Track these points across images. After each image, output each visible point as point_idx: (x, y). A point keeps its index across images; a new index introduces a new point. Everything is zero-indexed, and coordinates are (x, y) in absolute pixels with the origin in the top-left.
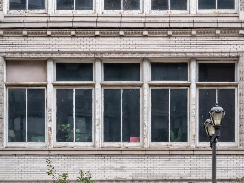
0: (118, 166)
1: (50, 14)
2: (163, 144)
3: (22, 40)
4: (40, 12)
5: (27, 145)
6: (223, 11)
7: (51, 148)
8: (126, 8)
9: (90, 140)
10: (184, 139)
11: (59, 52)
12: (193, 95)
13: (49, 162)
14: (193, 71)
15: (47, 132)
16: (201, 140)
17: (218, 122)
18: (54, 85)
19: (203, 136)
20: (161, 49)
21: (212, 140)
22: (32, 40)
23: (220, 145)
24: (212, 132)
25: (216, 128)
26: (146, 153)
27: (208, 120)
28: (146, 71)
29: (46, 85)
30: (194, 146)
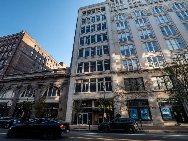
0: (92, 96)
2: (100, 92)
4: (81, 73)
11: (84, 78)
12: (104, 84)
14: (104, 80)
15: (81, 91)
16: (106, 91)
18: (83, 83)
20: (99, 77)
22: (80, 77)
28: (97, 80)
29: (81, 83)
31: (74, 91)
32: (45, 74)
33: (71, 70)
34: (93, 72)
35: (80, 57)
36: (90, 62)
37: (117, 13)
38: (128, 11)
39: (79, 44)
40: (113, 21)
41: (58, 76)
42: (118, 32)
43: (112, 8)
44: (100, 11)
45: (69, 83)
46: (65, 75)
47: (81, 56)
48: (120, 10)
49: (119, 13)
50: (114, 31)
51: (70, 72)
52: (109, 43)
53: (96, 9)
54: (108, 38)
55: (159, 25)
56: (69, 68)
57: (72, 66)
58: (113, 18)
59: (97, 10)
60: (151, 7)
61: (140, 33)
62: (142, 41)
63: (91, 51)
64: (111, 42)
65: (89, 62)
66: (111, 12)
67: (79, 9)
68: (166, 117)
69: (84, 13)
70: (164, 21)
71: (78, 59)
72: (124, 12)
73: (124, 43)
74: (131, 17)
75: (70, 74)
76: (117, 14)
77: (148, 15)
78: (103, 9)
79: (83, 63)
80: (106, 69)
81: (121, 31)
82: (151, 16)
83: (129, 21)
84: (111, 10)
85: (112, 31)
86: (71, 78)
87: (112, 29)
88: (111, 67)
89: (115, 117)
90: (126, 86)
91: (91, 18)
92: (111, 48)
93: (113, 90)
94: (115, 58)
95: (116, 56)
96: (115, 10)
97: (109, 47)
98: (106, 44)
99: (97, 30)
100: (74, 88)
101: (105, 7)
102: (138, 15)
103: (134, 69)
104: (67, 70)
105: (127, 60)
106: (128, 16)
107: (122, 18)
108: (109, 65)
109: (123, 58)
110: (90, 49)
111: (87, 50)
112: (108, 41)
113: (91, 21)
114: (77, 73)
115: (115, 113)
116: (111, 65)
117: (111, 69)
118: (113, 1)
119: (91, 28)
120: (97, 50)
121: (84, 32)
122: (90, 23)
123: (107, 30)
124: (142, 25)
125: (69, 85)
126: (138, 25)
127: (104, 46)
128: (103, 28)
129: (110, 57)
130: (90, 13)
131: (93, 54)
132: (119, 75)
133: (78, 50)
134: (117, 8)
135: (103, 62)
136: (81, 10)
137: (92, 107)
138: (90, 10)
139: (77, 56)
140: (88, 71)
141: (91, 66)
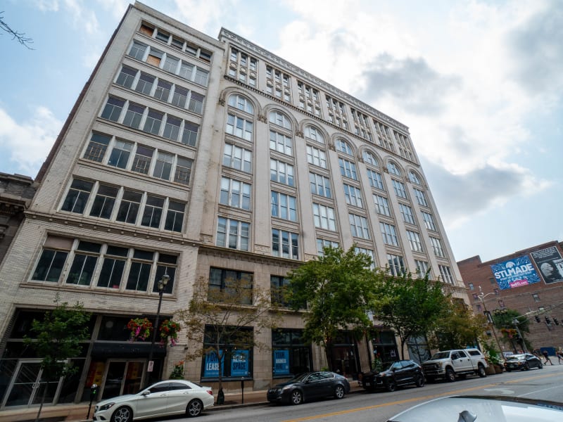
0: (102, 301)
1: (84, 216)
2: (132, 291)
3: (62, 226)
4: (79, 214)
5: (44, 283)
6: (176, 232)
7: (60, 286)
8: (128, 222)
9: (88, 284)
10: (145, 289)
11: (83, 236)
12: (154, 268)
13: (57, 294)
15: (61, 276)
16: (154, 291)
17: (166, 282)
18: (75, 252)
19: (156, 289)
20: (142, 243)
21: (161, 292)
22: (69, 227)
23: (164, 295)
24: (161, 287)
25: (164, 285)
26: (121, 295)
27: (161, 281)
28: (131, 254)
29: (70, 251)
30: (149, 294)
31: (29, 274)
33: (35, 190)
34: (126, 223)
35: (90, 158)
36: (122, 188)
37: (238, 89)
38: (263, 102)
39: (100, 115)
40: (221, 102)
42: (227, 138)
43: (229, 68)
44: (195, 55)
45: (11, 239)
47: (94, 154)
48: (246, 86)
49: (242, 92)
50: (217, 131)
51: (32, 197)
52: (197, 156)
53: (188, 42)
54: (199, 141)
55: (310, 167)
56: (30, 180)
57: (48, 177)
58: (224, 95)
59: (188, 46)
60: (305, 120)
61: (273, 164)
62: (273, 185)
63: (136, 159)
64: (202, 156)
65: (120, 187)
66: (225, 76)
67: (133, 4)
68: (278, 371)
69: (147, 27)
70: (320, 163)
71: (79, 162)
72: (254, 97)
73: (232, 173)
74: (265, 120)
75: (29, 206)
76: (236, 90)
77: (297, 134)
78: (207, 55)
79: (97, 183)
80: (168, 227)
81: (233, 140)
82: (301, 138)
83: (257, 124)
85: (213, 126)
86: (27, 220)
87: (215, 122)
88: (186, 227)
89: (166, 370)
90: (211, 287)
91: (164, 57)
92: (200, 174)
93: (175, 293)
94: (202, 203)
95: (205, 200)
96: (235, 78)
97: (195, 167)
98: (189, 154)
99: (174, 103)
100: (34, 260)
101: (212, 53)
102: (278, 123)
103: (239, 248)
104: (16, 187)
105: (229, 221)
106: (259, 112)
107: (243, 108)
108: (180, 217)
109: (221, 210)
110: (135, 147)
111: (121, 146)
112: (196, 151)
113: (162, 66)
114: (63, 209)
115: (167, 361)
116: (187, 219)
117: (185, 230)
118: (235, 51)
119: (155, 86)
120: (158, 161)
121: (128, 85)
122: (157, 69)
123: (202, 117)
124: (280, 149)
125: (9, 245)
126: (272, 145)
127: (179, 157)
128: (191, 107)
129: (190, 197)
130: (165, 40)
131: (141, 166)
132: (200, 252)
133: (89, 133)
134: (241, 78)
135: (167, 203)
136: (137, 9)
137: (90, 339)
138: (169, 34)
139: (81, 151)
140: (107, 215)
141: (123, 203)
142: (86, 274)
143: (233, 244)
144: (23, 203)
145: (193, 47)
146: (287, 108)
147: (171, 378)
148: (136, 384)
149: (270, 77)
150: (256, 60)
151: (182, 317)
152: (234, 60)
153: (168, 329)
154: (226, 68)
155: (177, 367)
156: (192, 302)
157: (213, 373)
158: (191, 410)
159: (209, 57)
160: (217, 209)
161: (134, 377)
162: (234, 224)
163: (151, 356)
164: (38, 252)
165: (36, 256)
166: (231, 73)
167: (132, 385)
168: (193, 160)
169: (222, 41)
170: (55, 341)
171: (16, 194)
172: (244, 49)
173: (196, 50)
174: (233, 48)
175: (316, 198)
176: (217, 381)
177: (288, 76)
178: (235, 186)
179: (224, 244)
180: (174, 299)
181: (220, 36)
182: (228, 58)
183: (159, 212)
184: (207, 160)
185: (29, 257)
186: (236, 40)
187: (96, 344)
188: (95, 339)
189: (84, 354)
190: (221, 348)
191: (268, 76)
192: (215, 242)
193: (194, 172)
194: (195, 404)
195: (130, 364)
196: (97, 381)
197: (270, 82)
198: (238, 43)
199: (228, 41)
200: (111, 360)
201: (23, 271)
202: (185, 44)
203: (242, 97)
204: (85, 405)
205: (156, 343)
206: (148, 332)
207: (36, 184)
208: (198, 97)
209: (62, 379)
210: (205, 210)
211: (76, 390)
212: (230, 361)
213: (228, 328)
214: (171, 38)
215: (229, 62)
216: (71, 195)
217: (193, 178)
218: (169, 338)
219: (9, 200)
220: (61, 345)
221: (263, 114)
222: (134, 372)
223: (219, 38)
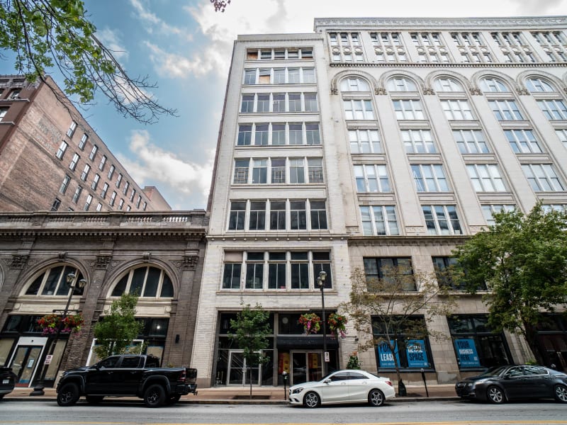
0: (275, 300)
1: (246, 231)
2: (297, 290)
3: (233, 243)
4: (242, 231)
5: (231, 290)
6: (322, 230)
7: (242, 291)
8: (279, 229)
9: (261, 288)
10: (307, 287)
11: (249, 248)
12: (311, 266)
13: (242, 298)
14: (310, 256)
15: (241, 283)
16: (315, 287)
17: (323, 278)
18: (246, 262)
19: (317, 286)
20: (295, 246)
21: (322, 288)
22: (237, 243)
23: (325, 290)
24: (321, 283)
25: (323, 281)
26: (289, 294)
27: (319, 278)
28: (289, 256)
29: (242, 262)
30: (312, 290)
31: (219, 284)
32: (119, 225)
33: (209, 218)
34: (278, 231)
35: (239, 182)
36: (268, 200)
37: (346, 71)
38: (376, 73)
39: (236, 144)
40: (334, 91)
41: (167, 234)
42: (349, 124)
43: (332, 54)
44: (298, 57)
45: (203, 258)
46: (192, 234)
47: (240, 178)
48: (354, 64)
49: (351, 73)
50: (337, 122)
51: (208, 224)
52: (324, 152)
53: (288, 49)
54: (323, 138)
55: (452, 125)
56: (203, 211)
57: (214, 206)
58: (335, 84)
59: (289, 53)
60: (431, 73)
61: (405, 135)
62: (411, 158)
63: (273, 172)
64: (330, 152)
65: (266, 200)
66: (331, 65)
67: (236, 39)
68: (465, 363)
69: (252, 53)
70: (463, 116)
71: (233, 188)
72: (365, 73)
73: (363, 159)
74: (384, 92)
75: (208, 232)
76: (344, 74)
77: (425, 93)
78: (308, 52)
79: (249, 201)
80: (314, 226)
81: (355, 125)
82: (431, 96)
83: (377, 99)
84: (330, 59)
85: (332, 119)
86: (209, 243)
87: (333, 113)
88: (330, 223)
89: (342, 361)
90: (368, 277)
91: (272, 73)
92: (331, 169)
93: (335, 287)
94: (340, 197)
95: (343, 192)
96: (341, 62)
97: (325, 163)
98: (317, 153)
99: (292, 110)
100: (221, 273)
101: (312, 48)
102: (399, 89)
103: (389, 233)
104: (197, 219)
105: (371, 207)
106: (375, 86)
107: (358, 88)
108: (323, 214)
109: (361, 199)
110: (269, 162)
111: (259, 165)
112: (322, 148)
113: (272, 82)
114: (230, 229)
115: (341, 352)
116: (330, 215)
117: (331, 226)
118: (333, 35)
119: (271, 102)
120: (291, 168)
121: (250, 110)
122: (269, 86)
123: (319, 114)
124: (409, 116)
125: (203, 264)
126: (399, 116)
127: (309, 158)
128: (307, 108)
129: (328, 194)
130: (269, 56)
131: (279, 177)
132: (350, 245)
133: (232, 162)
134: (346, 59)
135: (308, 204)
136: (241, 41)
137: (273, 333)
138: (270, 49)
139: (230, 179)
140: (262, 227)
141: (272, 213)
142: (258, 279)
143: (382, 231)
144: (204, 230)
145: (293, 51)
146: (405, 69)
147: (348, 368)
148: (318, 373)
149: (377, 44)
150: (357, 33)
151: (346, 310)
152: (335, 44)
153: (335, 322)
154: (329, 55)
155: (351, 357)
156: (352, 294)
157: (390, 364)
158: (373, 400)
159: (311, 53)
160: (356, 199)
161: (315, 367)
162: (378, 210)
163: (325, 348)
164: (222, 266)
165: (221, 270)
166: (336, 59)
167: (315, 373)
168: (322, 158)
169: (318, 31)
170: (248, 336)
171: (198, 225)
172: (341, 28)
173: (297, 53)
174: (331, 33)
175: (468, 159)
176: (395, 372)
177: (397, 33)
178: (369, 171)
179: (372, 232)
180: (335, 293)
181: (316, 27)
182: (328, 45)
183: (303, 214)
184: (335, 153)
185: (217, 270)
186: (332, 23)
187: (278, 338)
188: (276, 334)
189: (271, 346)
190: (393, 338)
191: (374, 44)
192: (363, 232)
193: (325, 169)
194: (376, 394)
195: (310, 355)
196: (286, 369)
197: (378, 50)
198: (335, 26)
199: (323, 29)
200: (293, 352)
201: (216, 282)
202: (286, 52)
203: (353, 77)
204: (281, 388)
205: (327, 335)
206: (318, 325)
207: (207, 214)
208: (311, 96)
209: (260, 365)
210: (345, 203)
211: (272, 376)
212: (406, 352)
213: (395, 317)
214: (273, 52)
215: (331, 48)
216: (233, 216)
217: (326, 175)
218: (338, 330)
219: (196, 230)
220: (253, 338)
221: (380, 87)
222: (314, 362)
223: (314, 30)
